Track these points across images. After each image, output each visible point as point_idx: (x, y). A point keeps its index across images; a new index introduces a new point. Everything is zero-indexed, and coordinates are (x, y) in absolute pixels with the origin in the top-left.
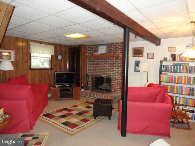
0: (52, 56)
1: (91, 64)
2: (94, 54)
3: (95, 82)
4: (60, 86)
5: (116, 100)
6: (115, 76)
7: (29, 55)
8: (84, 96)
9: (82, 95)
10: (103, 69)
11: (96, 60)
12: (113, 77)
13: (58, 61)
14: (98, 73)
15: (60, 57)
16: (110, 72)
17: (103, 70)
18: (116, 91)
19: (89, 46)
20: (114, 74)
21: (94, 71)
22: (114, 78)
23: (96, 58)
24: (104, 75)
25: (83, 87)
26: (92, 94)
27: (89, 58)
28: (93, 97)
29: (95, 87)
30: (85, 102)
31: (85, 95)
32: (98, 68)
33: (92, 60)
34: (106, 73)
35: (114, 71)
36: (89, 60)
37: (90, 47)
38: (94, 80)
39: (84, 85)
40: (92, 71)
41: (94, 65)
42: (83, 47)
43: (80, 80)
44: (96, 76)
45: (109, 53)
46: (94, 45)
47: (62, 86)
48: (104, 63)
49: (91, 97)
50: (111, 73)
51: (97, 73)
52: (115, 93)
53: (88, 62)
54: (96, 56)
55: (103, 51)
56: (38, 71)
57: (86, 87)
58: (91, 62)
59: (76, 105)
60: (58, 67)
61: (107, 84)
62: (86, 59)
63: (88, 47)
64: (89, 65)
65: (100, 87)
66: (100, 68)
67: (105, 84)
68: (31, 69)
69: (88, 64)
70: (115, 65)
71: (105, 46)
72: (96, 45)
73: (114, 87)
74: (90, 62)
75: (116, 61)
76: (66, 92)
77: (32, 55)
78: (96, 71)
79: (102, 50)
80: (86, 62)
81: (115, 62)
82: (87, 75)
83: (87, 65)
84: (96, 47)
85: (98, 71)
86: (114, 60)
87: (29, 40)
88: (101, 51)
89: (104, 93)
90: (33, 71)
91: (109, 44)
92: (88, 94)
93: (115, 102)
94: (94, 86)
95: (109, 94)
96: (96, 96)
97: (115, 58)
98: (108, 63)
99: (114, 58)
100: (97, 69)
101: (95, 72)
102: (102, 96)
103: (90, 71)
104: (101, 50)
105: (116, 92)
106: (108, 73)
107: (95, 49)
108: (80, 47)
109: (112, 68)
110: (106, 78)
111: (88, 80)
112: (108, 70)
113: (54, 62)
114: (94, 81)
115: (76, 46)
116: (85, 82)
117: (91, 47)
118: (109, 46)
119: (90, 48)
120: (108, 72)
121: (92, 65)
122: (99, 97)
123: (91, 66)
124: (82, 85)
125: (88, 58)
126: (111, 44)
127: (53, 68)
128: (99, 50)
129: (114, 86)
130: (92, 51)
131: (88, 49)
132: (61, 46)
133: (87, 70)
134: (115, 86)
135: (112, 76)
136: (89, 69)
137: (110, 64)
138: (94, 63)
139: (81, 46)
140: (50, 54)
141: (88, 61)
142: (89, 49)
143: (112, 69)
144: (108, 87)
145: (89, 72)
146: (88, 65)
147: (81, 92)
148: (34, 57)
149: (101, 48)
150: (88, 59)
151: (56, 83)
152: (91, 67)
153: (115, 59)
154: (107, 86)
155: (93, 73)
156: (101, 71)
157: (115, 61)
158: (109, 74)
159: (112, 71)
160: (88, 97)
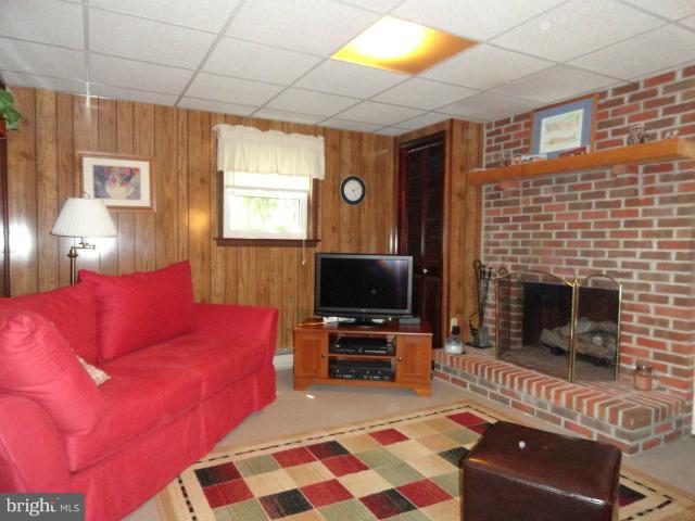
0: (316, 182)
1: (501, 215)
2: (513, 163)
3: (518, 310)
4: (342, 319)
5: (648, 434)
6: (641, 277)
7: (214, 180)
8: (458, 378)
9: (446, 369)
10: (565, 241)
11: (525, 193)
12: (627, 286)
13: (346, 207)
14: (536, 261)
15: (353, 190)
16: (612, 254)
17: (565, 247)
18: (649, 370)
19: (489, 126)
20: (635, 266)
21: (514, 252)
22: (636, 294)
23: (526, 185)
24: (572, 271)
25: (457, 330)
26: (497, 373)
27: (492, 186)
28: (503, 391)
29: (518, 335)
30: (451, 417)
31: (463, 375)
32: (535, 235)
33: (506, 195)
34: (585, 263)
35: (639, 251)
36: (491, 197)
37: (494, 129)
38: (514, 297)
39: (461, 321)
40: (505, 252)
41: (515, 219)
42: (457, 130)
43: (441, 296)
44: (523, 276)
45: (600, 146)
46: (518, 118)
47: (353, 320)
48: (572, 207)
49: (491, 387)
50: (613, 264)
51: (528, 261)
52: (641, 382)
53: (484, 209)
54: (525, 172)
55: (566, 140)
56: (253, 249)
57: (474, 332)
58: (502, 208)
59: (398, 427)
60: (344, 235)
61: (588, 326)
62: (472, 193)
63: (485, 131)
64: (488, 221)
65: (550, 337)
66: (549, 235)
67: (578, 326)
68: (223, 242)
69: (484, 217)
70: (646, 213)
71: (581, 111)
72: (527, 116)
73: (634, 345)
74: (496, 204)
75: (649, 191)
76: (363, 353)
77: (228, 179)
78: (525, 252)
79: (562, 135)
80: (473, 209)
81: (641, 196)
82: (481, 273)
83: (478, 222)
84: (528, 125)
85: (535, 252)
86: (634, 181)
87: (216, 114)
88: (552, 142)
89: (566, 378)
90: (232, 249)
91: (603, 95)
92: (476, 373)
93: (641, 442)
94: (513, 330)
95: (603, 384)
96: (520, 387)
97: (647, 170)
98: (599, 205)
99: (635, 170)
100: (533, 244)
101: (519, 257)
102: (553, 392)
103: (496, 252)
104: (556, 134)
105: (650, 379)
106: (595, 263)
107: (525, 133)
108: (443, 132)
109: (622, 234)
110: (583, 291)
111: (485, 298)
112: (597, 244)
113: (326, 211)
114: (514, 306)
115: (428, 133)
116: (470, 307)
117: (499, 132)
118: (600, 107)
119: (493, 138)
120: (594, 254)
121: (507, 220)
122: (539, 395)
123: (501, 225)
124: (454, 322)
125: (484, 188)
126: (618, 91)
127: (319, 237)
128: (545, 136)
129: (635, 336)
130: (508, 146)
131: (486, 139)
132: (358, 137)
133: (483, 248)
134: (641, 342)
135: (618, 280)
136: (488, 244)
137: (609, 211)
138: (513, 211)
139: (447, 127)
140: (303, 175)
141: (484, 201)
142: (489, 142)
143: (622, 240)
144: (598, 339)
145: (488, 259)
146: (484, 224)
147: (445, 355)
148: (236, 191)
149: (556, 126)
150: (484, 194)
151: (321, 305)
152: (501, 231)
153: (641, 176)
154: (593, 333)
155: (509, 265)
156: (554, 249)
157: (640, 186)
158: (604, 270)
159: (622, 249)
160: (477, 385)
